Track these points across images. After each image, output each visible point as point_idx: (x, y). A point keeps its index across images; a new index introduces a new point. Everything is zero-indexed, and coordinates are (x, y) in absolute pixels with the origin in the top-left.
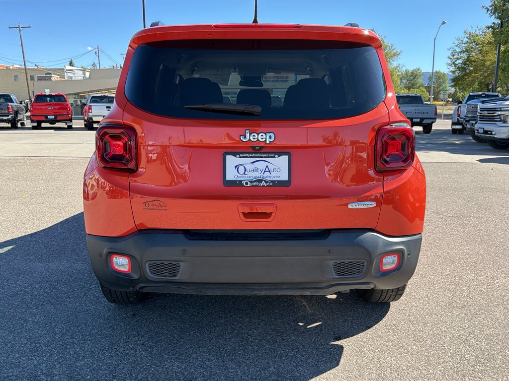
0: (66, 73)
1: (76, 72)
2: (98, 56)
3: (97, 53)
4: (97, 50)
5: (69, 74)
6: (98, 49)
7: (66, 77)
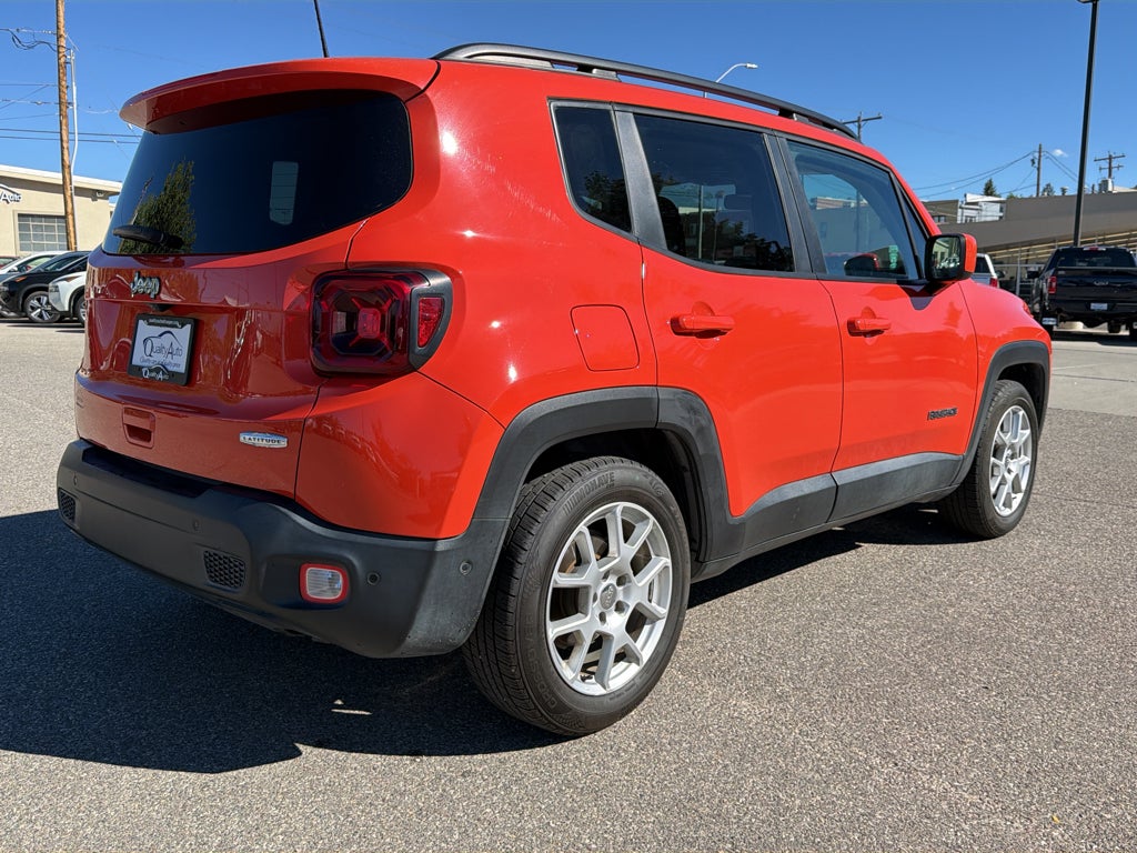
0: (960, 210)
1: (984, 207)
2: (1038, 169)
3: (1036, 161)
4: (1037, 155)
5: (967, 213)
6: (1040, 152)
7: (959, 218)
